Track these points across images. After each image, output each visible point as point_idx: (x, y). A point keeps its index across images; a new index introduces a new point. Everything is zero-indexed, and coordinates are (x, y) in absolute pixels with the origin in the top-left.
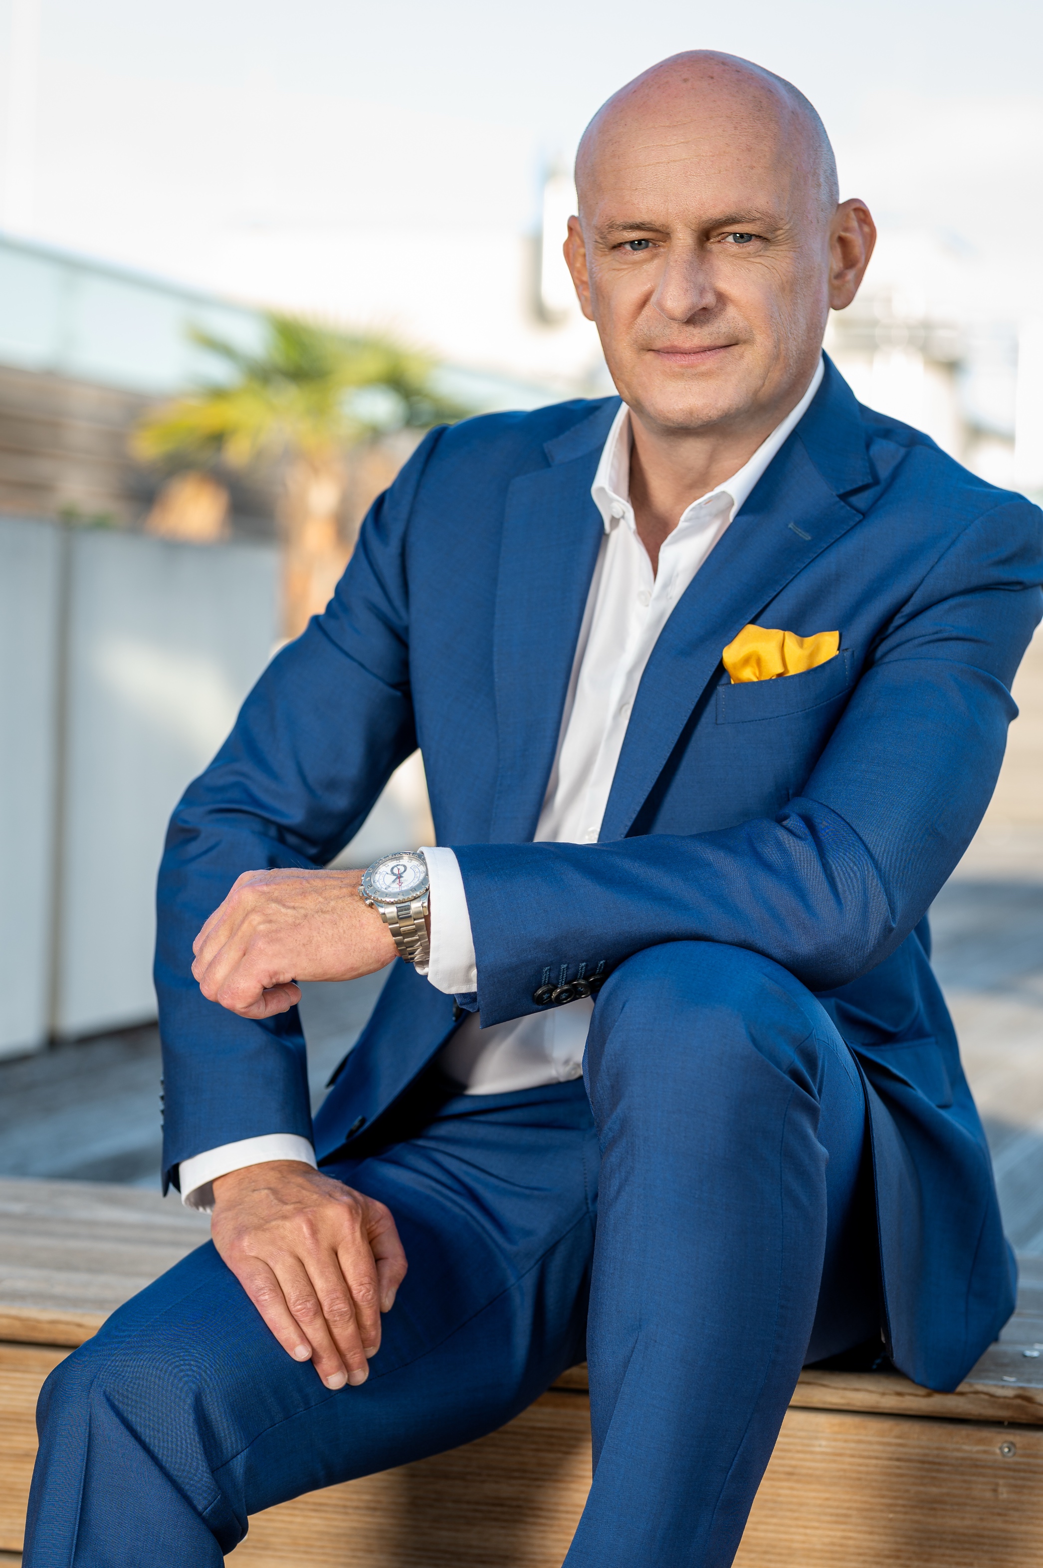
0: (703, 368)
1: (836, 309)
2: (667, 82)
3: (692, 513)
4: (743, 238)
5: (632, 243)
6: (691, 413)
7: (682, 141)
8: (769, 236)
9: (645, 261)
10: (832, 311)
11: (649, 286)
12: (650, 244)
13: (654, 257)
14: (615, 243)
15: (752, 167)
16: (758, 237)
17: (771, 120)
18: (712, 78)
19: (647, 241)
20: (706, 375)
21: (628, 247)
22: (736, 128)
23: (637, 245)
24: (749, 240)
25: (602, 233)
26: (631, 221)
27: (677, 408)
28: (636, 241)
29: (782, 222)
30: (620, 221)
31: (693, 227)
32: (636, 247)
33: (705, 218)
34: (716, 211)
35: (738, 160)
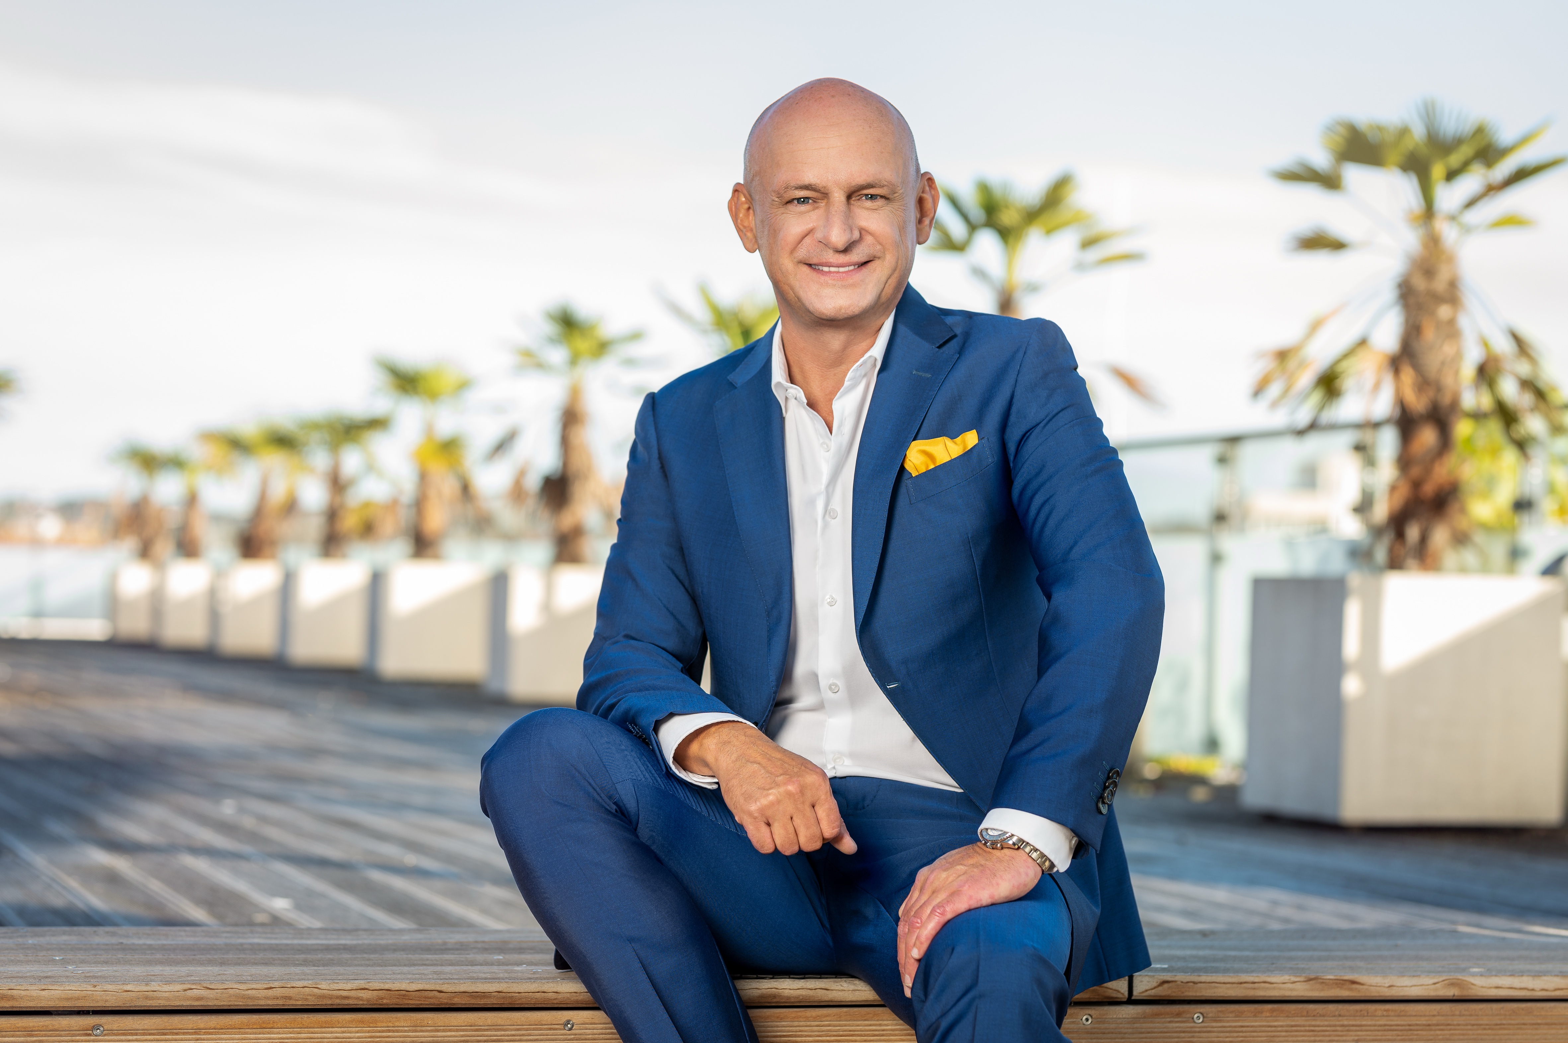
0: (851, 281)
1: (920, 244)
2: (821, 98)
3: (852, 374)
4: (873, 197)
5: (798, 199)
6: (840, 309)
7: (837, 135)
8: (890, 196)
9: (809, 211)
10: (918, 245)
11: (812, 225)
12: (810, 201)
13: (815, 209)
14: (789, 199)
15: (882, 153)
16: (882, 197)
17: (889, 123)
18: (850, 95)
19: (808, 198)
20: (853, 286)
21: (796, 202)
22: (870, 127)
23: (803, 201)
24: (876, 198)
25: (779, 193)
26: (800, 183)
27: (830, 306)
28: (802, 198)
29: (899, 188)
30: (793, 184)
31: (845, 190)
32: (801, 202)
33: (854, 184)
34: (861, 180)
35: (873, 147)
